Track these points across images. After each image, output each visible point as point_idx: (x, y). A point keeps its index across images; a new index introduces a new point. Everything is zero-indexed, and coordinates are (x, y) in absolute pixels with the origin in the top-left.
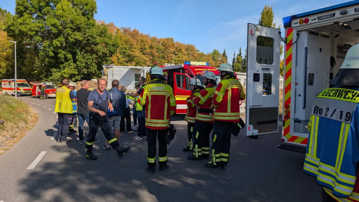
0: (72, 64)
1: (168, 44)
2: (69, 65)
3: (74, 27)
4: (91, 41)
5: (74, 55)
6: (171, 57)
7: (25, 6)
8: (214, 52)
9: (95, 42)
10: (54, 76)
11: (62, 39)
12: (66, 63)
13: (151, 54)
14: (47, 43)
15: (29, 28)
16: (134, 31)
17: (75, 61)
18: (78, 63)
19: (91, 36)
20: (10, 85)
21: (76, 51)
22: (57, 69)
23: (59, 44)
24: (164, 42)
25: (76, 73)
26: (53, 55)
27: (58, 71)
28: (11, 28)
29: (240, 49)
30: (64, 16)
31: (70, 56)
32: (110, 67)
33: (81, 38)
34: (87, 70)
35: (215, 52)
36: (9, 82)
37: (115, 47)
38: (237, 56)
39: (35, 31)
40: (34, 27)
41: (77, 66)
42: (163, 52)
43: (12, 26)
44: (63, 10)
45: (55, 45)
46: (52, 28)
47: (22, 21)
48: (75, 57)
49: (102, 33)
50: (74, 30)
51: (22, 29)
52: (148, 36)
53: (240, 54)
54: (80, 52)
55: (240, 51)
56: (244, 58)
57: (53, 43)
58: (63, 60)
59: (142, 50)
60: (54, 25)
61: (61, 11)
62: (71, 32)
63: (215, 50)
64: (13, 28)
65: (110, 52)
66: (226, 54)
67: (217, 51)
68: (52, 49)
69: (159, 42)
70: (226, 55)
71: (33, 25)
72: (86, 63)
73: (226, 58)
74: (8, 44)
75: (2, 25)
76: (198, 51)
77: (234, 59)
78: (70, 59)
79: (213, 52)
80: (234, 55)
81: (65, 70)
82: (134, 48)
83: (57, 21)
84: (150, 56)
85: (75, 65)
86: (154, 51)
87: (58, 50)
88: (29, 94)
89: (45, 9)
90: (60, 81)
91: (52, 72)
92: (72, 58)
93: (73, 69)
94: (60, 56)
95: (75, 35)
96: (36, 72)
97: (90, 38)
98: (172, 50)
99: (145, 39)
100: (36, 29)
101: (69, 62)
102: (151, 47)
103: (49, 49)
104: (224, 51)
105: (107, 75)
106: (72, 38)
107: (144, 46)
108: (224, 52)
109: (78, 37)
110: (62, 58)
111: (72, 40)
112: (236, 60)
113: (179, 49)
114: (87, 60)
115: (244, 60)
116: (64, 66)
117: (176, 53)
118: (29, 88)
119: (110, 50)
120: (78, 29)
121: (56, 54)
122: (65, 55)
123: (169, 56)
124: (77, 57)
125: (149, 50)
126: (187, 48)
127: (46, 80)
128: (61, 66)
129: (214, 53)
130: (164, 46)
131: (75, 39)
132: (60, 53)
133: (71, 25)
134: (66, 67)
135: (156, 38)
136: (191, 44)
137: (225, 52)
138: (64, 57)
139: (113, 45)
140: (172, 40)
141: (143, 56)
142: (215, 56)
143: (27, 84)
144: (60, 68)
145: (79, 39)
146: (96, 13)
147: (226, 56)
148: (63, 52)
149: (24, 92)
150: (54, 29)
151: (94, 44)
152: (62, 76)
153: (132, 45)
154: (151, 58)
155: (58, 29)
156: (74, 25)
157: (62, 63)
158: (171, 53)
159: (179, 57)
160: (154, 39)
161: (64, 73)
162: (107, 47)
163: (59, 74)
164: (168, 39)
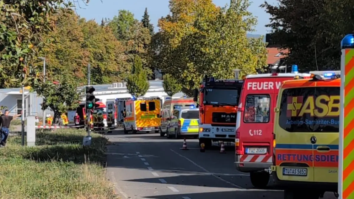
8: (121, 15)
35: (123, 17)
63: (124, 12)
66: (149, 19)
70: (150, 23)
79: (117, 15)
104: (146, 14)
129: (121, 20)
137: (148, 14)
142: (123, 25)
147: (151, 26)
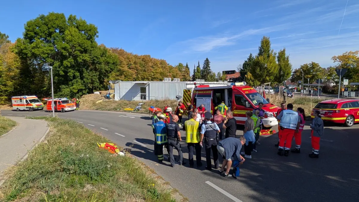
0: (80, 80)
1: (147, 60)
2: (77, 82)
3: (83, 50)
4: (96, 61)
5: (81, 73)
6: (151, 70)
7: (35, 31)
8: (180, 65)
9: (99, 62)
10: (63, 92)
11: (71, 59)
12: (74, 80)
13: (136, 69)
14: (58, 64)
15: (42, 52)
16: (120, 50)
17: (82, 78)
18: (85, 80)
19: (96, 57)
20: (21, 101)
21: (83, 70)
22: (66, 86)
23: (69, 65)
24: (143, 59)
25: (84, 88)
26: (63, 74)
27: (67, 88)
28: (24, 51)
29: (199, 62)
30: (73, 41)
31: (78, 74)
32: (116, 82)
33: (88, 59)
34: (92, 85)
36: (21, 99)
37: (114, 65)
38: (197, 68)
39: (47, 54)
40: (46, 50)
41: (84, 82)
42: (144, 66)
43: (25, 50)
44: (71, 35)
45: (65, 65)
46: (63, 51)
47: (35, 45)
48: (82, 75)
49: (103, 54)
50: (81, 52)
51: (35, 52)
52: (131, 53)
53: (199, 66)
54: (87, 71)
55: (199, 63)
56: (202, 69)
57: (64, 64)
58: (71, 78)
59: (129, 65)
60: (65, 49)
61: (70, 36)
62: (80, 54)
63: (180, 63)
64: (26, 51)
65: (111, 69)
67: (182, 64)
68: (63, 69)
69: (140, 59)
70: (188, 67)
71: (45, 48)
72: (92, 79)
73: (189, 69)
74: (16, 65)
75: (13, 49)
76: (168, 64)
77: (195, 70)
78: (78, 77)
80: (195, 67)
81: (74, 86)
82: (124, 64)
83: (67, 45)
84: (135, 70)
85: (82, 82)
86: (138, 66)
87: (68, 70)
88: (41, 108)
89: (54, 34)
90: (69, 96)
91: (62, 89)
92: (79, 76)
93: (81, 85)
94: (70, 75)
95: (83, 56)
96: (45, 88)
97: (95, 58)
98: (150, 64)
99: (130, 57)
100: (48, 51)
101: (77, 79)
102: (135, 63)
103: (60, 69)
105: (114, 89)
106: (81, 59)
107: (130, 63)
108: (187, 65)
109: (86, 58)
110: (71, 76)
111: (81, 60)
112: (196, 71)
113: (155, 63)
114: (92, 77)
115: (202, 70)
116: (72, 83)
117: (154, 67)
118: (40, 103)
119: (111, 68)
120: (85, 51)
121: (66, 72)
122: (73, 74)
123: (149, 69)
124: (84, 75)
125: (134, 65)
126: (160, 63)
127: (55, 95)
128: (70, 83)
130: (144, 61)
131: (83, 60)
132: (70, 72)
133: (79, 48)
134: (74, 84)
135: (138, 56)
136: (162, 59)
138: (73, 75)
139: (113, 64)
140: (149, 56)
141: (130, 70)
143: (37, 100)
144: (68, 85)
145: (87, 60)
146: (98, 37)
148: (72, 71)
149: (37, 107)
150: (64, 51)
151: (98, 64)
152: (71, 91)
153: (122, 62)
154: (136, 71)
155: (68, 52)
156: (82, 48)
157: (71, 80)
158: (150, 67)
159: (156, 70)
160: (136, 56)
161: (73, 89)
162: (108, 65)
163: (68, 90)
164: (146, 56)
